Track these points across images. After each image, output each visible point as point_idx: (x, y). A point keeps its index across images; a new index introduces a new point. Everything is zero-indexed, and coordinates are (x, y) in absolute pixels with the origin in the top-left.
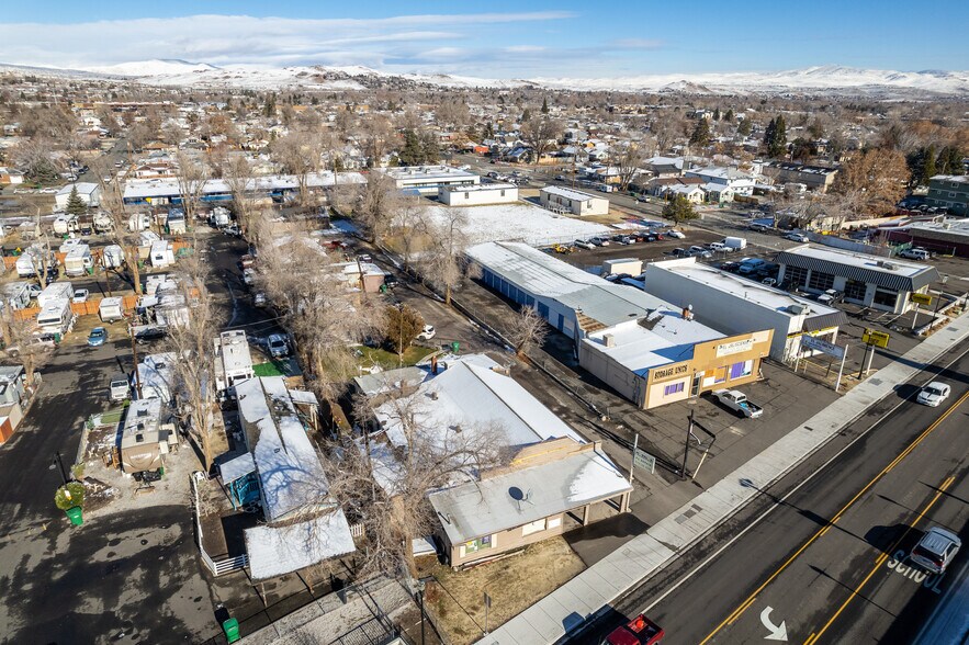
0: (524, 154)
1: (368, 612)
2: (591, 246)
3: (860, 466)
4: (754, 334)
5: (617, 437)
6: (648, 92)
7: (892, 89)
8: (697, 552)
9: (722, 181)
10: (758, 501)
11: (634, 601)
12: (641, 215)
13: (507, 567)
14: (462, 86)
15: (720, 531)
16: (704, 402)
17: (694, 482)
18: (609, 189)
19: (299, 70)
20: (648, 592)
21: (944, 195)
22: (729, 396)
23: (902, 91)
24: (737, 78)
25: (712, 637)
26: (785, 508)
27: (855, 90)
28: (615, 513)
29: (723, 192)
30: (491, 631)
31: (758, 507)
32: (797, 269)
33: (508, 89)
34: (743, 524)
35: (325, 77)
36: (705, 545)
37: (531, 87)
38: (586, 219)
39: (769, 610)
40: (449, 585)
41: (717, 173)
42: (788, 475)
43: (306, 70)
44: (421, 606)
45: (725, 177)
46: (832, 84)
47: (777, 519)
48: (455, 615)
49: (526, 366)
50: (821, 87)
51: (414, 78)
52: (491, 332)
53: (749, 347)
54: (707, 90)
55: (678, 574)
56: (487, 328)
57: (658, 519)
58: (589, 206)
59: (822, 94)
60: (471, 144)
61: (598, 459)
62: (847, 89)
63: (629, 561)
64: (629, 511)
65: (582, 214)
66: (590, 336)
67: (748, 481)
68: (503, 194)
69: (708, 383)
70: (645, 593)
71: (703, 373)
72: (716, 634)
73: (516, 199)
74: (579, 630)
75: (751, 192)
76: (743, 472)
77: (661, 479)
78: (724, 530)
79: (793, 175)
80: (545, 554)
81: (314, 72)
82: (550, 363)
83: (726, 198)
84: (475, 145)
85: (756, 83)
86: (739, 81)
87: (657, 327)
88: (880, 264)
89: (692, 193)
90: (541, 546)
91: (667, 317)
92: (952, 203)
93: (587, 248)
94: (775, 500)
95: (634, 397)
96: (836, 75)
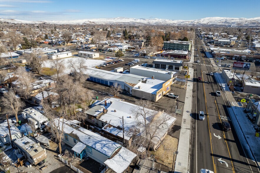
0: (62, 43)
1: (147, 170)
2: (105, 66)
3: (202, 103)
4: (170, 79)
6: (79, 24)
7: (136, 22)
8: (193, 128)
9: (121, 46)
12: (108, 56)
14: (21, 23)
16: (165, 97)
17: (179, 115)
18: (94, 50)
21: (167, 46)
22: (171, 95)
23: (138, 23)
24: (101, 20)
27: (129, 23)
29: (123, 49)
30: (175, 161)
32: (157, 65)
33: (37, 24)
36: (193, 126)
37: (45, 23)
38: (95, 59)
39: (214, 134)
40: (157, 155)
41: (119, 44)
44: (157, 162)
45: (121, 45)
46: (124, 21)
48: (165, 161)
50: (121, 22)
52: (101, 92)
53: (169, 83)
54: (95, 23)
56: (100, 91)
57: (180, 124)
58: (95, 55)
59: (122, 24)
60: (42, 41)
62: (127, 23)
63: (184, 135)
64: (174, 124)
65: (93, 58)
66: (134, 87)
67: (187, 111)
68: (67, 55)
69: (164, 93)
73: (71, 56)
74: (190, 152)
75: (128, 48)
76: (185, 110)
79: (135, 43)
82: (125, 97)
84: (44, 41)
85: (106, 21)
86: (102, 21)
87: (147, 82)
88: (174, 61)
89: (116, 50)
92: (168, 47)
93: (104, 66)
95: (152, 100)
96: (124, 19)
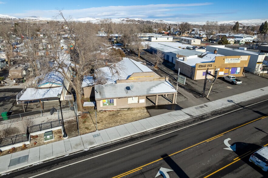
0: (178, 33)
4: (241, 56)
5: (181, 86)
8: (201, 118)
9: (241, 38)
10: (234, 106)
11: (166, 129)
13: (119, 113)
14: (166, 23)
15: (214, 113)
16: (219, 80)
17: (207, 99)
19: (122, 19)
20: (173, 127)
22: (228, 77)
25: (197, 145)
26: (245, 109)
28: (170, 103)
29: (241, 41)
30: (99, 130)
31: (234, 108)
33: (180, 24)
34: (224, 112)
35: (129, 21)
36: (205, 116)
39: (229, 139)
40: (92, 115)
41: (240, 35)
42: (249, 101)
43: (124, 19)
45: (242, 36)
47: (241, 112)
48: (89, 123)
49: (156, 69)
51: (153, 21)
53: (239, 62)
55: (189, 123)
57: (187, 107)
58: (194, 42)
60: (163, 31)
61: (166, 83)
63: (170, 117)
64: (177, 103)
65: (192, 44)
66: (179, 59)
67: (231, 101)
68: (168, 39)
69: (221, 74)
70: (172, 127)
71: (219, 69)
72: (200, 144)
73: (172, 41)
75: (252, 42)
76: (230, 98)
77: (194, 97)
78: (215, 113)
80: (135, 111)
81: (126, 19)
82: (165, 68)
83: (242, 43)
87: (205, 57)
89: (230, 40)
90: (135, 109)
91: (208, 54)
94: (242, 107)
95: (191, 76)
